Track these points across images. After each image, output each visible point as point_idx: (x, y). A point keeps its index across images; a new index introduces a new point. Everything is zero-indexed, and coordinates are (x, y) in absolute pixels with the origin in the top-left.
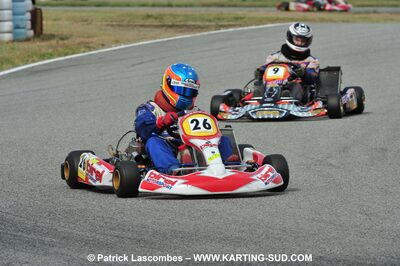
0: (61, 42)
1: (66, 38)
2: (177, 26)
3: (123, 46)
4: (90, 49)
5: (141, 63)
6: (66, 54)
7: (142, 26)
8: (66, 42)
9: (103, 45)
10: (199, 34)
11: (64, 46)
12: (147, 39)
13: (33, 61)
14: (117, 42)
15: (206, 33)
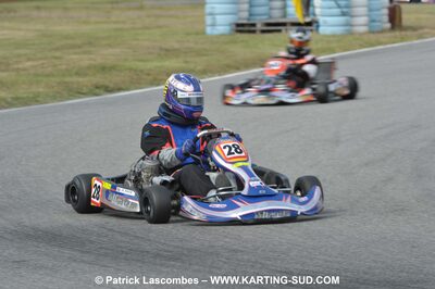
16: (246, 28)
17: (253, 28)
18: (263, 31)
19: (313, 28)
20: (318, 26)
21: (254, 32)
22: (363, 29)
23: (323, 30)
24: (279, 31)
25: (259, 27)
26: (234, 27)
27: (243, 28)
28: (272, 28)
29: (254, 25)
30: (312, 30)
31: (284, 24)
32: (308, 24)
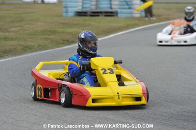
1: (161, 16)
4: (169, 20)
8: (161, 18)
11: (159, 19)
16: (82, 14)
17: (85, 14)
18: (91, 16)
19: (115, 14)
20: (117, 14)
21: (86, 16)
22: (138, 15)
23: (119, 15)
24: (98, 16)
25: (89, 14)
26: (76, 14)
27: (80, 14)
28: (95, 14)
29: (86, 12)
30: (114, 16)
31: (101, 12)
32: (111, 12)
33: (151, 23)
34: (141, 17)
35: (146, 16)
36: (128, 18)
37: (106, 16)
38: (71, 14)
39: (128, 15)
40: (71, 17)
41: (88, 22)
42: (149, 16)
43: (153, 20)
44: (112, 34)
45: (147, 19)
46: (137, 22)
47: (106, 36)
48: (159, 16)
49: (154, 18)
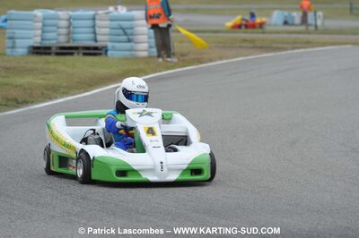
0: (181, 58)
1: (186, 55)
2: (265, 48)
3: (225, 61)
4: (201, 63)
5: (236, 73)
6: (184, 66)
7: (241, 47)
8: (185, 58)
9: (211, 61)
10: (279, 53)
11: (183, 61)
12: (242, 56)
13: (160, 71)
14: (221, 58)
15: (284, 53)
16: (42, 51)
17: (47, 51)
18: (57, 54)
19: (103, 52)
20: (106, 51)
21: (49, 54)
22: (145, 54)
23: (109, 52)
24: (72, 54)
25: (54, 50)
26: (31, 50)
27: (38, 51)
28: (66, 51)
29: (49, 48)
30: (100, 54)
31: (77, 48)
32: (96, 48)
33: (168, 68)
34: (150, 57)
35: (159, 56)
36: (126, 59)
37: (85, 54)
38: (22, 51)
39: (127, 53)
40: (22, 56)
41: (52, 66)
42: (165, 56)
43: (172, 62)
44: (97, 88)
45: (160, 60)
46: (142, 66)
47: (85, 91)
48: (182, 55)
49: (174, 60)
